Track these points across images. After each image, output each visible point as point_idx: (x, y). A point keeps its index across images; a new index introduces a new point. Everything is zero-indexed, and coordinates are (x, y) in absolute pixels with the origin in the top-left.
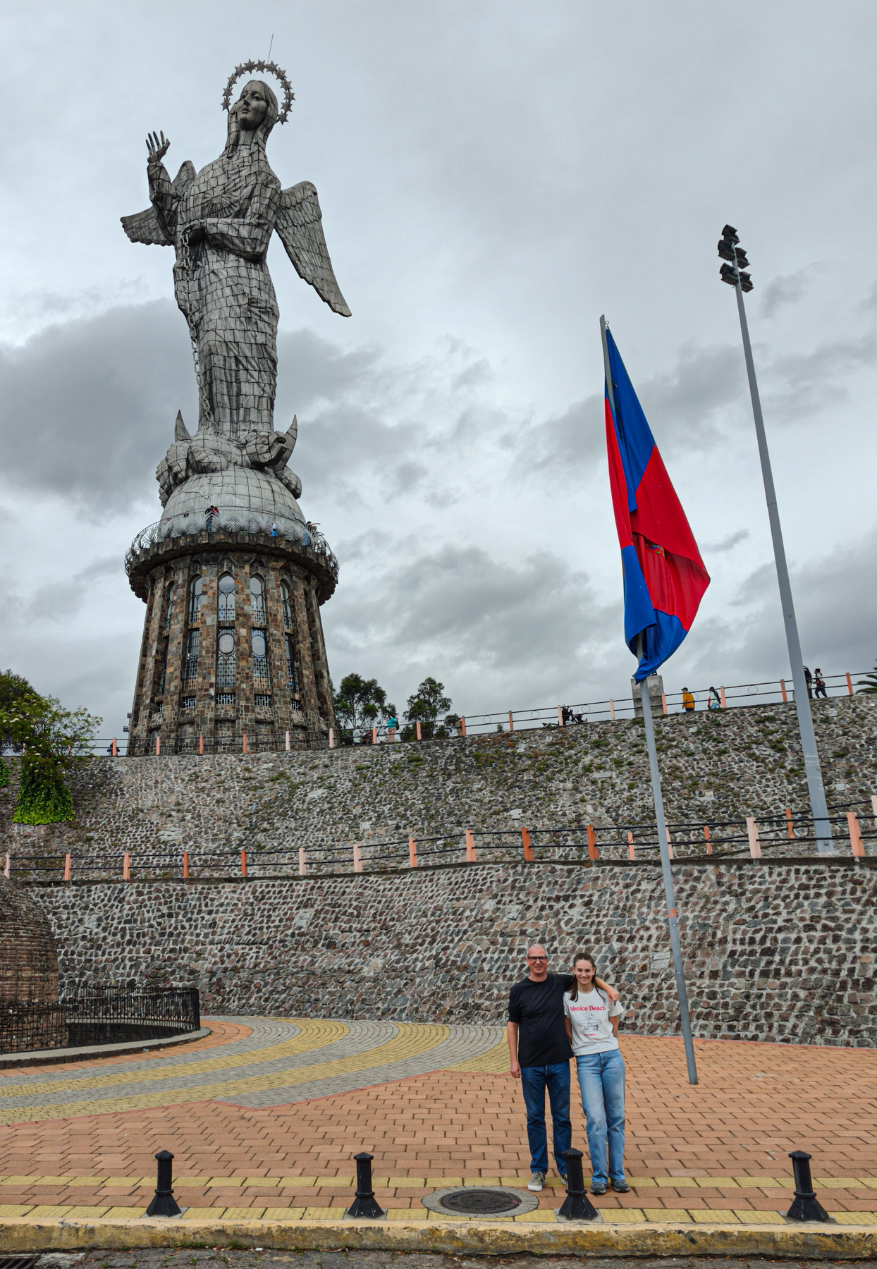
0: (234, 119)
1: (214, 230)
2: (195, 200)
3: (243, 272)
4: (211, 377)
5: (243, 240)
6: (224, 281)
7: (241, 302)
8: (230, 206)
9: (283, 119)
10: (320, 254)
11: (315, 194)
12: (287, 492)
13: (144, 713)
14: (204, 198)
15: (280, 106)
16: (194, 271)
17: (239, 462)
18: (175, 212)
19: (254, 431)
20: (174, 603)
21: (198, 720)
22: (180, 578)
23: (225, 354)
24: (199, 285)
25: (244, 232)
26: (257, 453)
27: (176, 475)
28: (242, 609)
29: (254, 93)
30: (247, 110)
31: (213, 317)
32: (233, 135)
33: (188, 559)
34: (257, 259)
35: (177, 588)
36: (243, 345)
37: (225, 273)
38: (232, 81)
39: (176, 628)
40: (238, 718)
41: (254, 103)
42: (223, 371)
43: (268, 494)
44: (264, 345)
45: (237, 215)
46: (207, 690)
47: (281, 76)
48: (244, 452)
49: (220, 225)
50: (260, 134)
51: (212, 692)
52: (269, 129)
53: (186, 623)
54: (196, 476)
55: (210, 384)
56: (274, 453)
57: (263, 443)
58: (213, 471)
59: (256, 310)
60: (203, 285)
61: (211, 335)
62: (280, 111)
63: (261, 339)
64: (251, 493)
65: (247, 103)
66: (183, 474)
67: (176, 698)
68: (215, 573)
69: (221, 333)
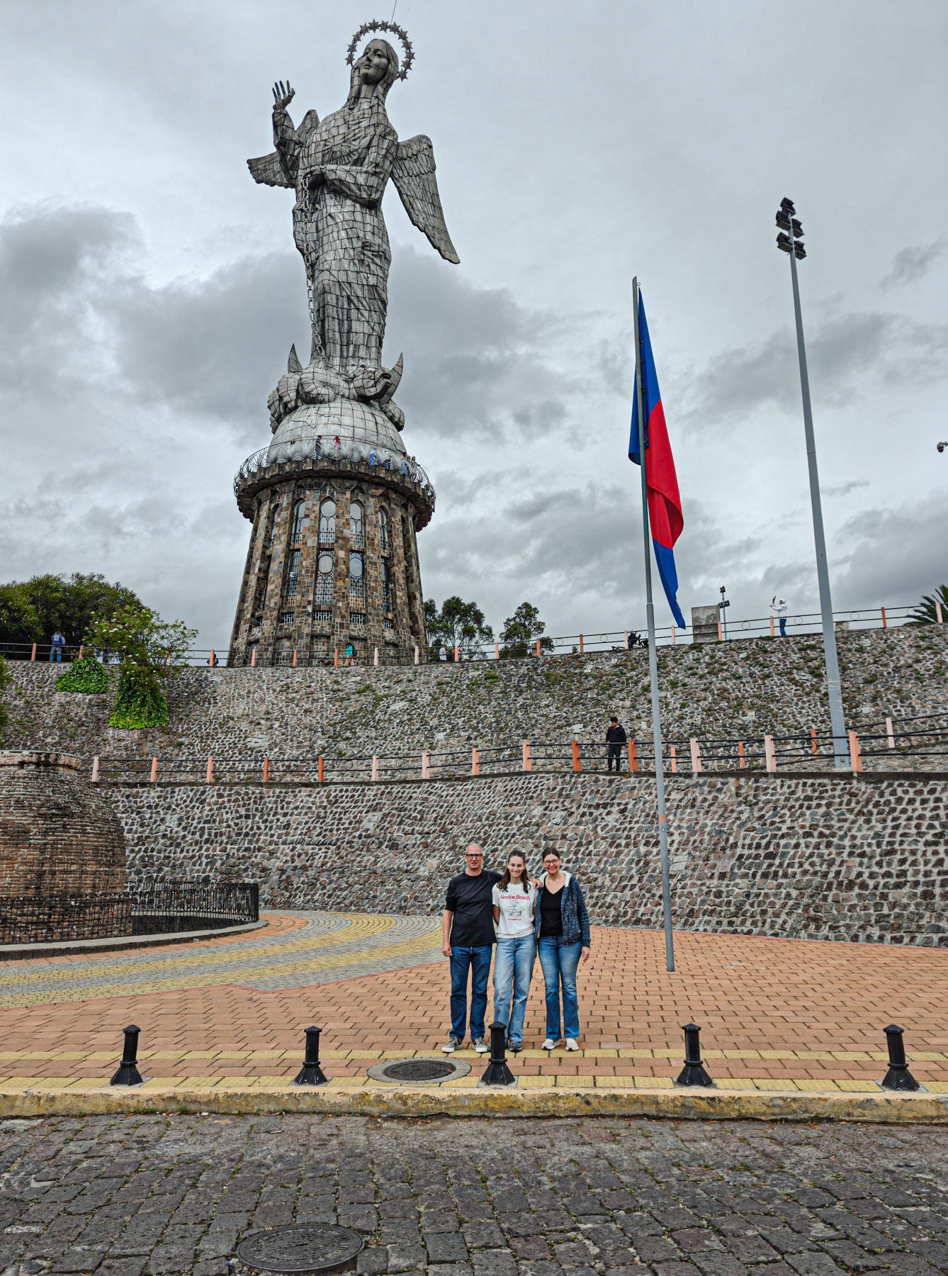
0: (357, 73)
1: (332, 176)
2: (316, 147)
3: (359, 217)
4: (324, 314)
5: (359, 186)
6: (340, 224)
7: (355, 245)
8: (349, 155)
9: (403, 76)
10: (432, 203)
11: (431, 147)
12: (390, 425)
13: (244, 627)
14: (325, 145)
15: (400, 64)
16: (312, 213)
17: (346, 395)
18: (297, 157)
19: (362, 366)
20: (279, 525)
21: (294, 635)
22: (285, 501)
23: (338, 293)
24: (317, 227)
25: (361, 179)
26: (363, 387)
27: (286, 405)
28: (342, 532)
29: (376, 51)
30: (369, 66)
31: (328, 258)
32: (355, 88)
33: (293, 483)
34: (373, 206)
35: (281, 510)
36: (355, 286)
37: (341, 217)
38: (357, 38)
39: (278, 548)
40: (333, 634)
41: (376, 60)
42: (335, 309)
43: (371, 425)
44: (375, 287)
45: (355, 163)
46: (305, 607)
47: (403, 36)
48: (352, 386)
49: (338, 171)
50: (380, 89)
51: (310, 609)
52: (389, 85)
53: (288, 544)
54: (305, 406)
55: (323, 321)
56: (379, 387)
57: (369, 378)
58: (321, 402)
59: (369, 254)
60: (320, 227)
61: (326, 275)
62: (401, 68)
63: (372, 281)
64: (356, 424)
65: (369, 60)
66: (293, 403)
67: (275, 613)
68: (317, 498)
69: (335, 273)
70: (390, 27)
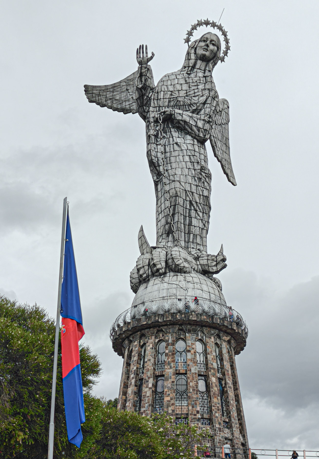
1: (180, 118)
4: (174, 210)
5: (199, 129)
6: (184, 151)
7: (196, 167)
8: (190, 105)
9: (223, 60)
11: (228, 107)
14: (171, 95)
18: (150, 99)
19: (199, 250)
23: (185, 198)
25: (200, 124)
26: (208, 265)
29: (211, 41)
31: (177, 172)
37: (185, 146)
38: (194, 28)
41: (211, 47)
42: (182, 208)
44: (206, 196)
45: (193, 112)
46: (195, 415)
47: (225, 34)
48: (198, 263)
49: (183, 115)
50: (210, 65)
55: (173, 215)
56: (220, 267)
59: (204, 174)
61: (178, 184)
62: (222, 55)
63: (206, 193)
65: (207, 45)
66: (163, 270)
69: (183, 184)
70: (217, 26)
